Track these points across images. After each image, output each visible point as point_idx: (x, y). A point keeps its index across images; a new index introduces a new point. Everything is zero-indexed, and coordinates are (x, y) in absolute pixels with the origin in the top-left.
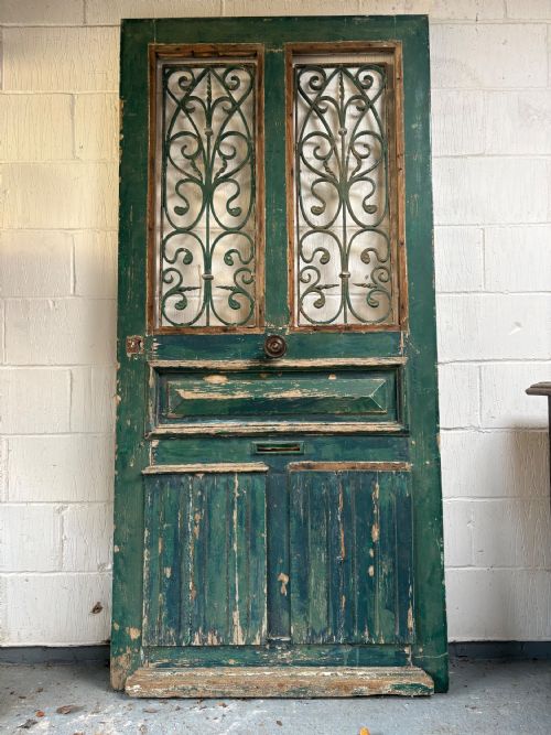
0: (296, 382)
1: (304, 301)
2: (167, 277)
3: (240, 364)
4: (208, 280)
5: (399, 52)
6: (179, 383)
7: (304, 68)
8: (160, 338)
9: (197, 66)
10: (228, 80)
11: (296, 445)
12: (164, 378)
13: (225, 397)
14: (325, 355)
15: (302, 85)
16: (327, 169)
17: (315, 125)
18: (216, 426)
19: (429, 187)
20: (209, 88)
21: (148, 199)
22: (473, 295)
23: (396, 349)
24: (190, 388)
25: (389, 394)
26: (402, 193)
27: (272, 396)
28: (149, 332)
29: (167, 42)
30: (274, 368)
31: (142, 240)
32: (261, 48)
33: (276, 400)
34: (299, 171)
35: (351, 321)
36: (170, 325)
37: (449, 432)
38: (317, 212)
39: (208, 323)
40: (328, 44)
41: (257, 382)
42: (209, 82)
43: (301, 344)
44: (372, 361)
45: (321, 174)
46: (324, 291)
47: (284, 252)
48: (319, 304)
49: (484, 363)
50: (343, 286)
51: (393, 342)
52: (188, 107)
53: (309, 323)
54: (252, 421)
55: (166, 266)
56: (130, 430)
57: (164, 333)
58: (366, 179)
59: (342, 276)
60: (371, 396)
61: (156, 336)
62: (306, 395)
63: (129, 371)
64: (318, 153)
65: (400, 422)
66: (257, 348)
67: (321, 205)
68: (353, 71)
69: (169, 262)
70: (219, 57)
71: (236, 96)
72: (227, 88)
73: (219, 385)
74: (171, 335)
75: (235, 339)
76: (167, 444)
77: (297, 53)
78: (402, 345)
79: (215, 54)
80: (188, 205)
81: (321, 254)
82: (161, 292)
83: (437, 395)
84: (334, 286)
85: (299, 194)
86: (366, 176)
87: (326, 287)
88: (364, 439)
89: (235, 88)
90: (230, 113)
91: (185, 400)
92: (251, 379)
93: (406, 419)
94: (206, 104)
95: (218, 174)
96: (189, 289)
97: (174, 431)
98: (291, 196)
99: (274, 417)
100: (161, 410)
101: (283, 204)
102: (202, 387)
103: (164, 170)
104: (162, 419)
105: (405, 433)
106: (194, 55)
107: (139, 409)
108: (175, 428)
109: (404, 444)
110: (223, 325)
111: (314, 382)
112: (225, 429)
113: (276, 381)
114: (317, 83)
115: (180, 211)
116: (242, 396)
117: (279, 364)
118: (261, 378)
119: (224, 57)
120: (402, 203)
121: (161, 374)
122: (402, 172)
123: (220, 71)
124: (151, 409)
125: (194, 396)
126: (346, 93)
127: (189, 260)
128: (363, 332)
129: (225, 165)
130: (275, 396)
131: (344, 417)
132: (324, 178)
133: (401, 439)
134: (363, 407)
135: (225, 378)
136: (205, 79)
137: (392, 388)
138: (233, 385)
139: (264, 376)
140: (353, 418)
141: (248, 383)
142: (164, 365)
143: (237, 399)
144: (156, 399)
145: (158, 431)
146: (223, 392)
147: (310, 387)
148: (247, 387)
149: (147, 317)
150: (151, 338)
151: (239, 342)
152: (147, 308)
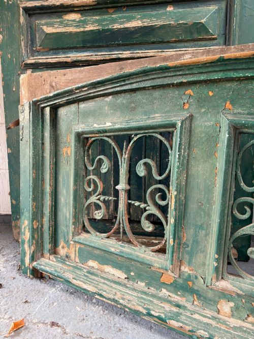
6: (43, 22)
12: (33, 19)
13: (78, 30)
18: (73, 56)
24: (51, 25)
25: (220, 22)
27: (116, 26)
33: (119, 30)
41: (106, 17)
56: (11, 62)
60: (202, 21)
62: (146, 24)
73: (74, 21)
91: (47, 34)
92: (100, 15)
97: (41, 61)
99: (119, 46)
100: (32, 45)
102: (61, 22)
104: (33, 53)
107: (16, 44)
108: (42, 59)
111: (154, 13)
112: (79, 58)
113: (120, 15)
116: (92, 28)
118: (108, 13)
121: (30, 15)
124: (23, 43)
125: (54, 31)
130: (119, 27)
134: (195, 33)
135: (79, 15)
137: (223, 15)
138: (85, 20)
139: (111, 11)
140: (186, 44)
141: (97, 18)
142: (30, 6)
143: (88, 31)
144: (27, 36)
145: (29, 62)
146: (76, 26)
147: (150, 17)
148: (97, 21)
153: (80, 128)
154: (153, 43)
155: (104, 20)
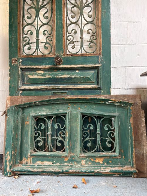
0: (65, 73)
1: (68, 47)
2: (25, 39)
3: (48, 67)
4: (38, 40)
6: (28, 73)
8: (22, 59)
11: (65, 93)
12: (24, 72)
13: (43, 77)
14: (75, 64)
16: (76, 3)
18: (40, 87)
19: (109, 8)
21: (18, 14)
22: (124, 45)
23: (98, 62)
24: (32, 75)
25: (95, 76)
26: (100, 10)
27: (58, 77)
28: (19, 57)
30: (58, 68)
31: (16, 27)
33: (59, 78)
34: (67, 4)
35: (84, 52)
36: (26, 55)
37: (116, 90)
38: (73, 17)
39: (38, 54)
41: (53, 73)
43: (67, 60)
44: (90, 65)
46: (75, 43)
47: (62, 30)
48: (73, 47)
49: (127, 68)
50: (81, 41)
51: (97, 59)
53: (70, 54)
54: (51, 85)
55: (24, 36)
56: (13, 88)
57: (23, 57)
58: (89, 6)
59: (80, 38)
60: (89, 77)
61: (21, 58)
62: (69, 77)
63: (12, 69)
65: (98, 85)
66: (53, 62)
67: (74, 15)
69: (25, 34)
73: (41, 74)
74: (26, 58)
75: (46, 59)
76: (25, 92)
78: (100, 60)
80: (31, 16)
81: (74, 31)
82: (23, 44)
83: (110, 76)
84: (78, 41)
85: (67, 11)
86: (89, 5)
87: (75, 42)
88: (87, 91)
91: (30, 78)
92: (51, 72)
93: (100, 84)
95: (41, 6)
96: (31, 43)
97: (27, 88)
98: (64, 11)
99: (59, 84)
100: (23, 82)
101: (61, 14)
102: (36, 74)
104: (23, 84)
105: (100, 88)
107: (16, 81)
108: (27, 87)
109: (99, 92)
110: (42, 54)
111: (71, 73)
112: (43, 88)
113: (59, 72)
115: (29, 18)
116: (48, 77)
117: (60, 67)
118: (54, 72)
120: (100, 13)
121: (23, 70)
122: (101, 3)
124: (19, 81)
125: (33, 77)
127: (31, 34)
128: (87, 56)
129: (43, 3)
130: (59, 77)
131: (81, 84)
132: (75, 6)
133: (99, 90)
134: (87, 80)
135: (43, 72)
137: (96, 74)
138: (45, 74)
139: (55, 71)
140: (84, 84)
141: (50, 73)
142: (23, 67)
143: (46, 78)
144: (21, 78)
145: (22, 88)
146: (42, 76)
147: (70, 74)
148: (50, 74)
149: (18, 52)
150: (20, 59)
151: (47, 60)
152: (18, 49)
153: (34, 114)
154: (72, 83)
155: (53, 74)
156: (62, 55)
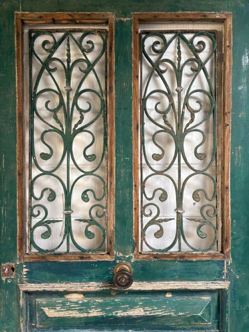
0: (139, 300)
1: (146, 233)
2: (35, 212)
3: (94, 286)
5: (229, 22)
6: (44, 301)
7: (148, 34)
8: (29, 265)
9: (57, 31)
10: (84, 43)
13: (82, 315)
14: (163, 277)
15: (146, 48)
16: (166, 122)
17: (156, 83)
20: (69, 51)
23: (221, 274)
24: (53, 307)
25: (213, 310)
26: (228, 146)
27: (120, 314)
28: (20, 259)
29: (31, 11)
31: (13, 183)
32: (112, 16)
33: (123, 318)
34: (143, 123)
38: (157, 158)
39: (68, 251)
40: (170, 14)
41: (108, 300)
42: (68, 45)
43: (143, 269)
44: (201, 286)
45: (161, 127)
46: (162, 224)
47: (131, 193)
48: (158, 235)
51: (218, 268)
52: (51, 67)
57: (32, 260)
58: (197, 130)
60: (199, 314)
61: (26, 263)
62: (148, 313)
64: (159, 107)
66: (107, 273)
68: (188, 37)
69: (36, 199)
70: (76, 24)
71: (91, 57)
72: (83, 51)
73: (77, 303)
75: (89, 265)
77: (142, 21)
78: (225, 271)
79: (73, 22)
80: (52, 151)
81: (160, 193)
82: (30, 225)
84: (170, 220)
85: (143, 143)
87: (165, 220)
89: (90, 50)
90: (86, 73)
91: (49, 317)
92: (102, 296)
94: (66, 64)
95: (76, 126)
96: (53, 222)
98: (137, 147)
100: (31, 321)
101: (129, 154)
102: (64, 305)
103: (32, 122)
106: (54, 22)
107: (13, 321)
111: (154, 299)
113: (123, 299)
114: (158, 47)
115: (45, 157)
116: (95, 314)
119: (81, 23)
120: (228, 154)
121: (30, 294)
122: (229, 128)
123: (77, 36)
125: (56, 315)
126: (182, 56)
127: (52, 197)
128: (194, 260)
129: (82, 118)
130: (122, 314)
132: (165, 130)
134: (193, 322)
135: (82, 295)
136: (65, 42)
137: (216, 304)
138: (88, 303)
139: (114, 294)
141: (101, 301)
142: (31, 289)
143: (91, 317)
146: (80, 310)
147: (151, 304)
148: (100, 305)
149: (18, 247)
150: (21, 265)
151: (93, 268)
152: (18, 241)
155: (107, 304)
156: (130, 258)
